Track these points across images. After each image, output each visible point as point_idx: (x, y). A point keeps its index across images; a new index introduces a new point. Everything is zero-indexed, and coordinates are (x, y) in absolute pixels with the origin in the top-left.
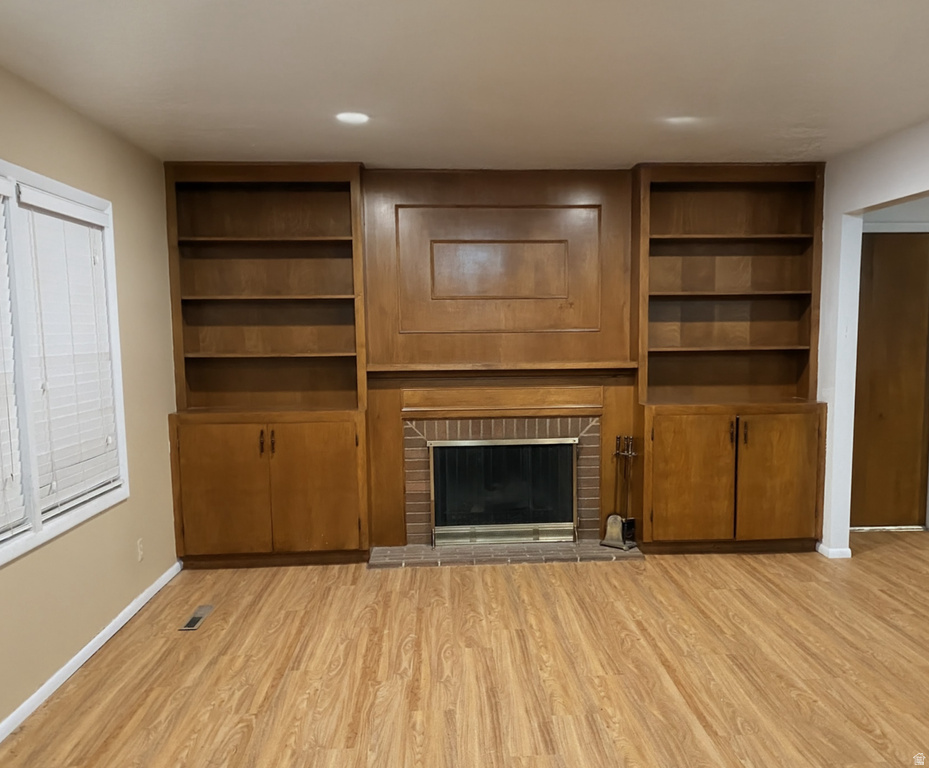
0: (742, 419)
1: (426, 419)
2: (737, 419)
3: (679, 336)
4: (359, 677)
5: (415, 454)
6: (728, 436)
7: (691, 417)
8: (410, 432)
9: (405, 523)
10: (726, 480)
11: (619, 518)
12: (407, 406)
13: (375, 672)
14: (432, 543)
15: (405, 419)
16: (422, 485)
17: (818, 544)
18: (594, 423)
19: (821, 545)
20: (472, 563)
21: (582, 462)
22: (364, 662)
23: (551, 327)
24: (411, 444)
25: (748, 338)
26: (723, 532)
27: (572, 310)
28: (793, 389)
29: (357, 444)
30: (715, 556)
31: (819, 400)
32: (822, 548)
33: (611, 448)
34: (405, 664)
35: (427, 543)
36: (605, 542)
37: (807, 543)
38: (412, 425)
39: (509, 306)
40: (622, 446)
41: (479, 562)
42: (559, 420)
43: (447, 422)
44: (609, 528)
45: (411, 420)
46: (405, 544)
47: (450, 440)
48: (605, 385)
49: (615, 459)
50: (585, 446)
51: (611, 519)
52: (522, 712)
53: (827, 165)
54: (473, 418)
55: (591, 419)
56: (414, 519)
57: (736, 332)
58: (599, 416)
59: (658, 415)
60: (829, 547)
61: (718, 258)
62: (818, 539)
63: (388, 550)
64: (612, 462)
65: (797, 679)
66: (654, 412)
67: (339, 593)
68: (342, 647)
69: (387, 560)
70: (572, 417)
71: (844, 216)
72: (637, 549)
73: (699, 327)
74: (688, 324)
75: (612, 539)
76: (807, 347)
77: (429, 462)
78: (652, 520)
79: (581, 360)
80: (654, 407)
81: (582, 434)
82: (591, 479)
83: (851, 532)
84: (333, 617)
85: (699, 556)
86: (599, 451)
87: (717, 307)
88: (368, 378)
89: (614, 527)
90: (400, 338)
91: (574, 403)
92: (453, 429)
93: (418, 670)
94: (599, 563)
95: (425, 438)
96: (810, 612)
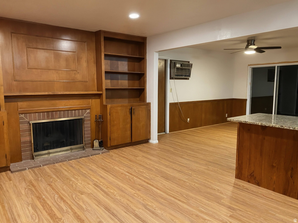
0: (133, 108)
1: (28, 113)
2: (131, 108)
3: (110, 84)
4: (50, 219)
5: (25, 127)
6: (129, 113)
7: (120, 108)
8: (22, 118)
9: (21, 153)
10: (129, 126)
11: (97, 141)
12: (21, 108)
13: (55, 215)
14: (33, 159)
15: (19, 114)
16: (28, 138)
17: (149, 140)
18: (88, 111)
19: (150, 141)
20: (54, 163)
21: (85, 124)
22: (46, 212)
23: (72, 80)
24: (22, 123)
25: (127, 85)
26: (128, 140)
27: (78, 75)
28: (138, 99)
29: (4, 125)
30: (127, 147)
31: (148, 101)
32: (151, 141)
33: (94, 119)
34: (65, 208)
35: (31, 159)
36: (94, 149)
37: (146, 141)
38: (23, 116)
39: (57, 72)
40: (98, 118)
41: (57, 163)
42: (77, 111)
43: (37, 114)
44: (94, 144)
45: (22, 114)
46: (21, 161)
47: (38, 120)
48: (91, 99)
49: (95, 122)
50: (85, 119)
51: (94, 142)
52: (125, 214)
53: (147, 38)
54: (47, 112)
55: (87, 110)
56: (25, 151)
57: (124, 83)
58: (90, 109)
59: (111, 108)
60: (153, 141)
61: (119, 62)
62: (150, 139)
63: (17, 164)
64: (94, 123)
65: (183, 179)
66: (110, 107)
67: (7, 185)
68: (30, 208)
69: (19, 168)
70: (81, 110)
71: (155, 52)
72: (105, 149)
73: (115, 81)
74: (112, 81)
75: (96, 148)
76: (144, 88)
77: (31, 129)
78: (110, 140)
79: (82, 91)
80: (110, 105)
81: (84, 115)
82: (88, 128)
83: (158, 135)
84: (14, 197)
85: (122, 148)
86: (90, 120)
87: (119, 76)
88: (5, 98)
89: (96, 144)
90: (15, 83)
91: (82, 105)
92: (39, 116)
93: (71, 209)
94: (97, 156)
95: (28, 120)
96: (165, 159)
